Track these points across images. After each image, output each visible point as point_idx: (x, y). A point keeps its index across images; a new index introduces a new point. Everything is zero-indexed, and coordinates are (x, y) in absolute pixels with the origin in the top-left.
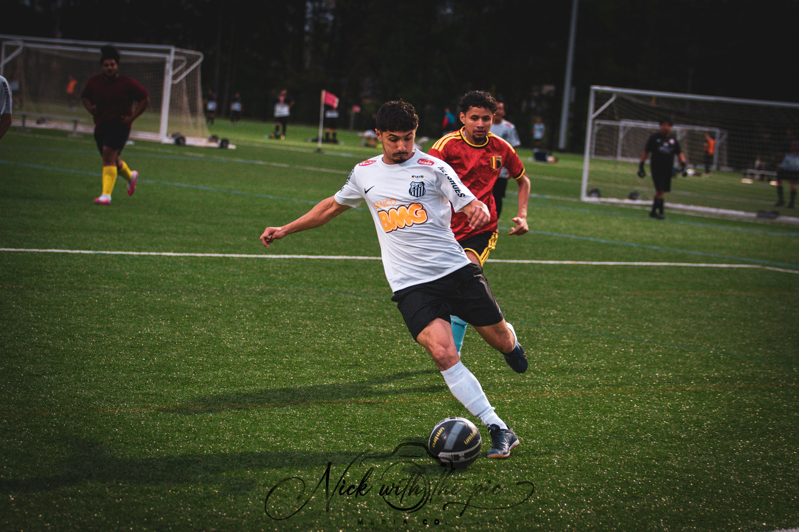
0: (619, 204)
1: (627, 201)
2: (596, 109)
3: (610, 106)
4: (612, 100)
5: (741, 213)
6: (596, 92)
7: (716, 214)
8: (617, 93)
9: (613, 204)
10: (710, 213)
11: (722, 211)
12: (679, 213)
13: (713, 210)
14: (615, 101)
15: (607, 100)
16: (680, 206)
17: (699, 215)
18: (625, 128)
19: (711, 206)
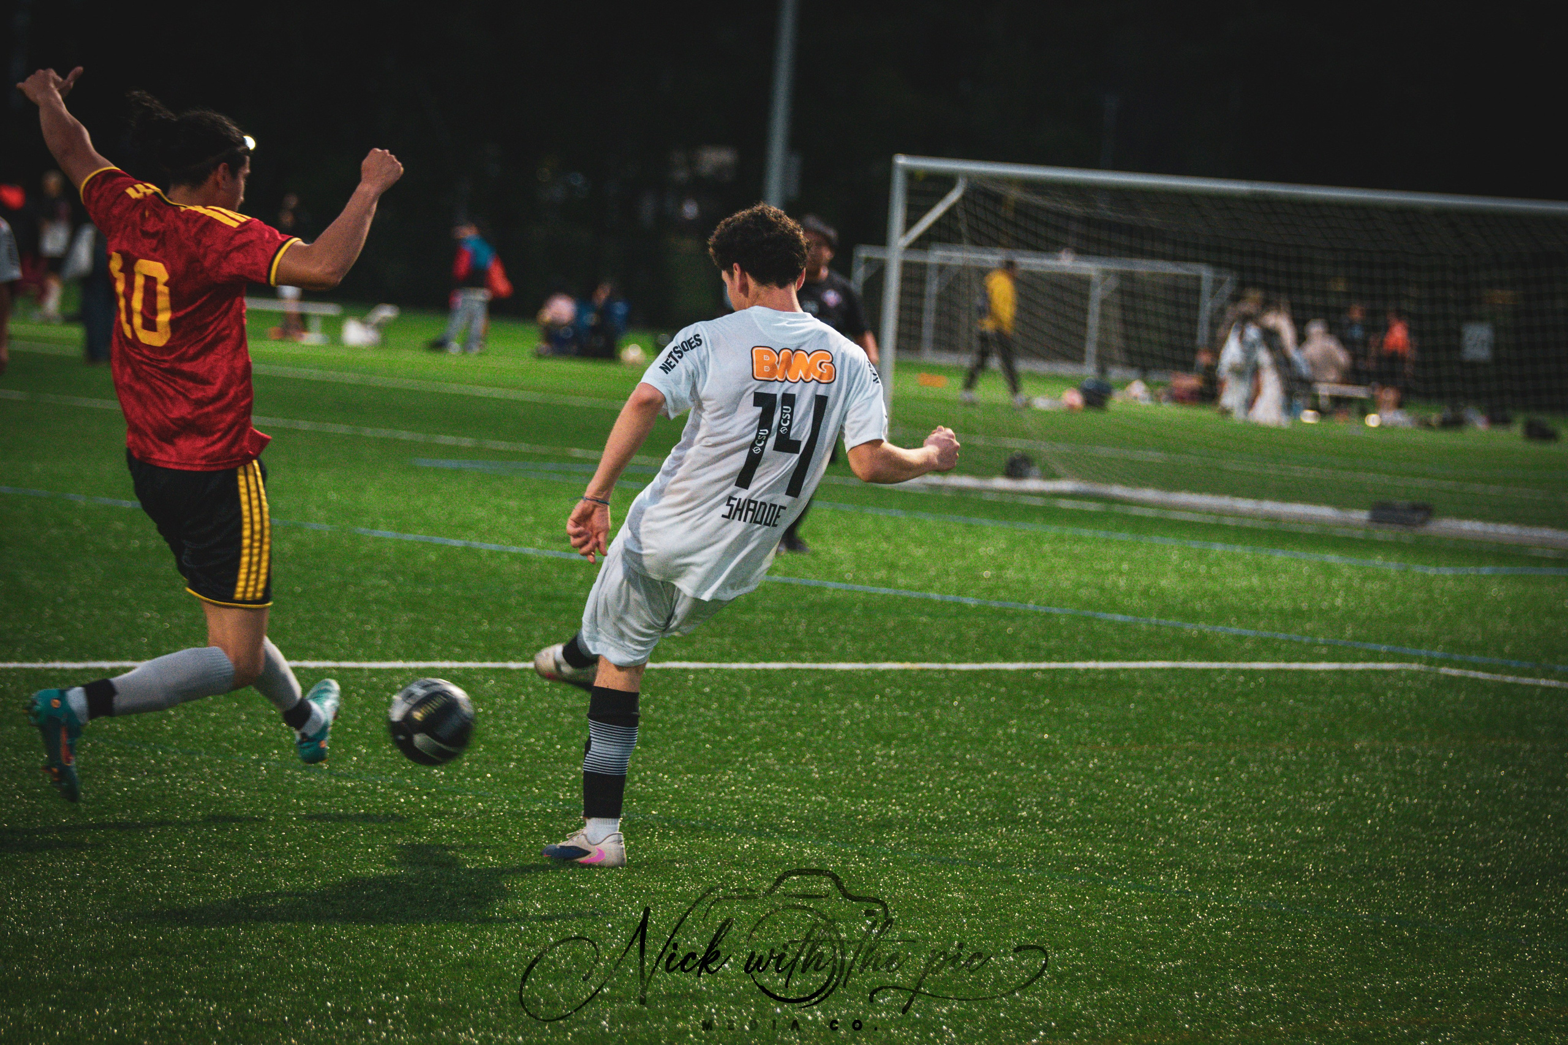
0: (978, 491)
1: (1001, 483)
2: (910, 224)
3: (950, 212)
4: (954, 196)
5: (1326, 512)
6: (911, 175)
7: (1252, 516)
8: (969, 176)
9: (961, 491)
10: (1237, 514)
11: (1269, 506)
12: (1150, 513)
13: (1245, 505)
14: (964, 198)
15: (941, 196)
16: (1149, 494)
17: (1211, 520)
18: (941, 268)
19: (1235, 493)
